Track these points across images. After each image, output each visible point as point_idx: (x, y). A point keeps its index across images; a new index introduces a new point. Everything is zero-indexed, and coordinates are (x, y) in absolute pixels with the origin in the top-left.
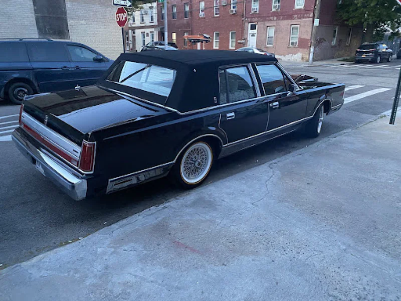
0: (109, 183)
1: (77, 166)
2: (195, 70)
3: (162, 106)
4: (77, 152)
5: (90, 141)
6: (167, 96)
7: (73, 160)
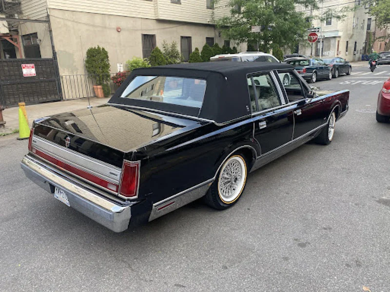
0: (154, 208)
1: (117, 191)
2: (226, 78)
3: (197, 118)
4: (117, 175)
5: (132, 161)
6: (200, 107)
7: (108, 184)
